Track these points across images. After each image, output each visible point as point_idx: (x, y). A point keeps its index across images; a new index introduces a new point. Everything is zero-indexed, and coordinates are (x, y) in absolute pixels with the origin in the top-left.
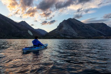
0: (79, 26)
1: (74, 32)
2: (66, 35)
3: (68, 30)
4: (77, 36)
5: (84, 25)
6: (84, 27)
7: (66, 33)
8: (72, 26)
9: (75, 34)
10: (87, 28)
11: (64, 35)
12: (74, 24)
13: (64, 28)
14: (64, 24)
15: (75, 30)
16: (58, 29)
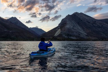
0: (89, 23)
1: (82, 32)
2: (71, 36)
3: (73, 29)
4: (85, 37)
5: (95, 21)
6: (96, 24)
7: (70, 33)
8: (79, 23)
9: (83, 33)
10: (100, 26)
11: (68, 35)
12: (82, 20)
13: (68, 26)
14: (67, 20)
15: (83, 28)
16: (59, 27)
